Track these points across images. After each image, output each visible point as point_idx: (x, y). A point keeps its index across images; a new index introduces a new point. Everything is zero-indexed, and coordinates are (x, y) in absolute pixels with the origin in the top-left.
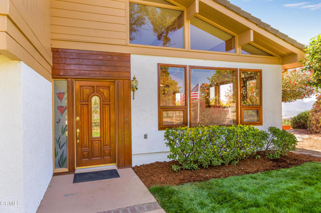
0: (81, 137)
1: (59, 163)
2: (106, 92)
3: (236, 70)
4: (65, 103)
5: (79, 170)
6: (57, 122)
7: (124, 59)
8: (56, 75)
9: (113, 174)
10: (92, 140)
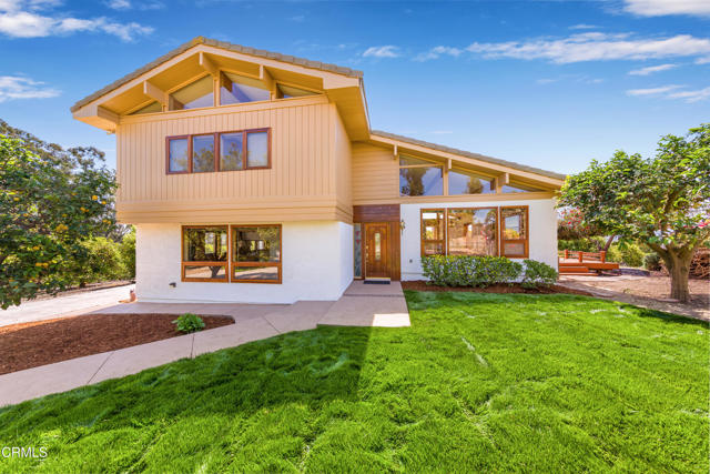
0: (369, 259)
1: (357, 273)
2: (384, 230)
3: (496, 208)
4: (360, 237)
5: (368, 279)
6: (355, 249)
7: (396, 208)
8: (355, 221)
9: (388, 283)
10: (376, 261)
